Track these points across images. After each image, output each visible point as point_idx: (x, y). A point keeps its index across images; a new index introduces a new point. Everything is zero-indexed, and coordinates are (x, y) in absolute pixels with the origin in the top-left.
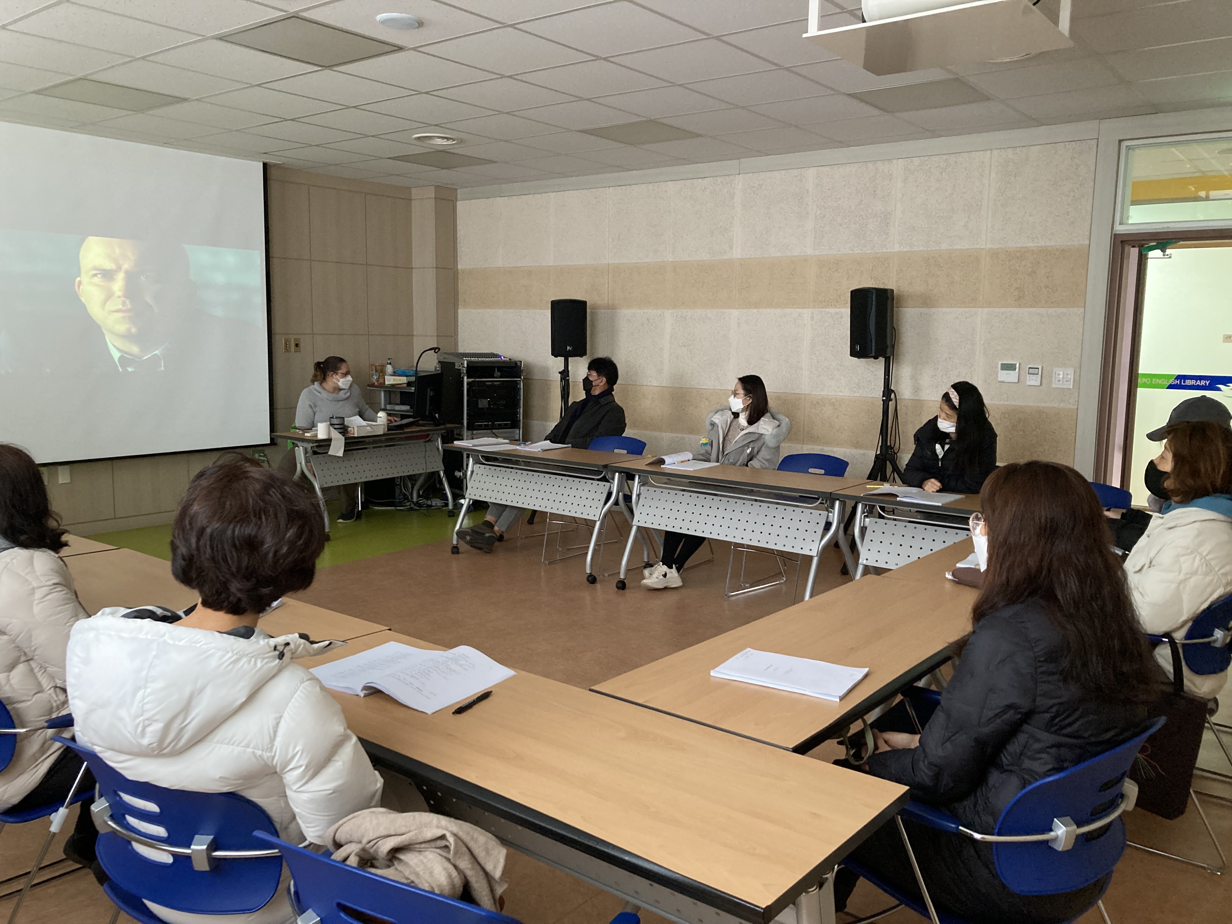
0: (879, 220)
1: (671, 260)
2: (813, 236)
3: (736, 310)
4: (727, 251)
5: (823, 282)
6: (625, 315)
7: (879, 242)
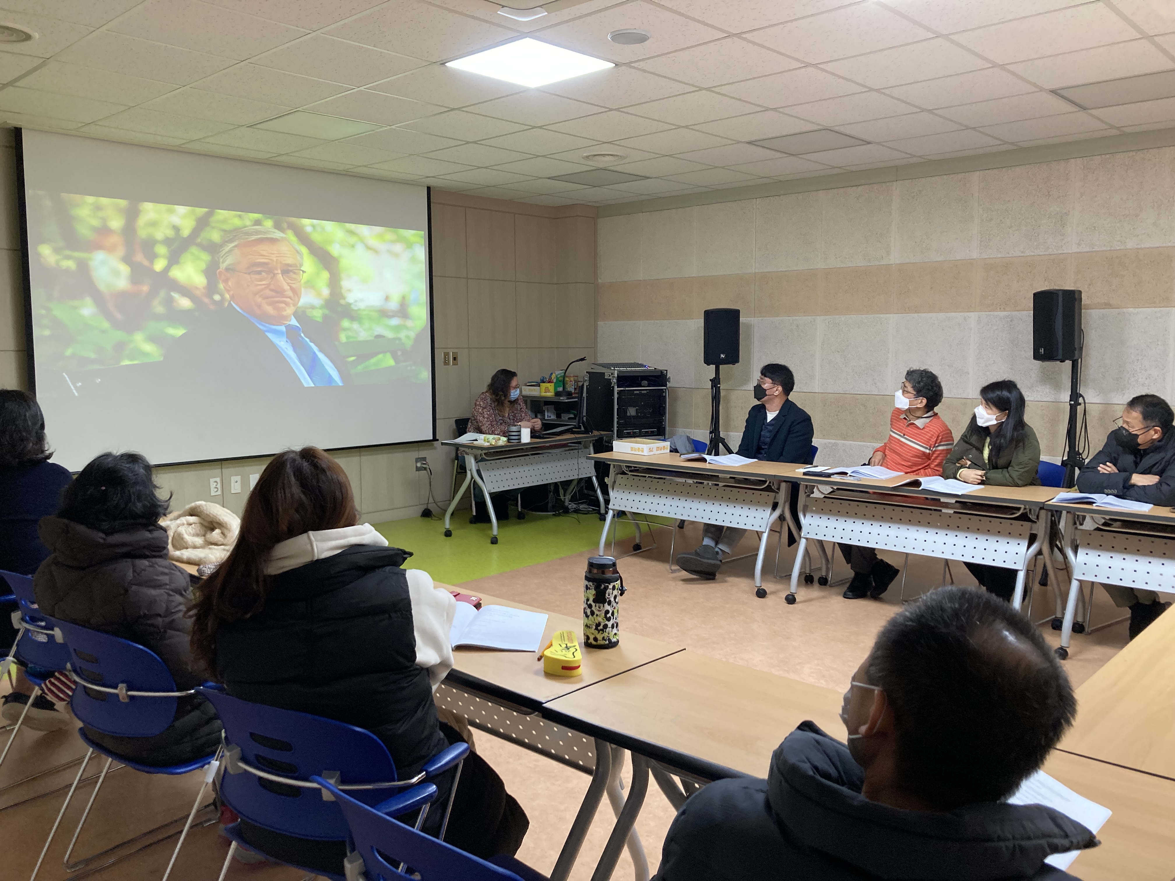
0: (1054, 221)
1: (823, 267)
2: (979, 239)
3: (894, 315)
4: (884, 256)
5: (991, 285)
6: (772, 322)
7: (1053, 243)
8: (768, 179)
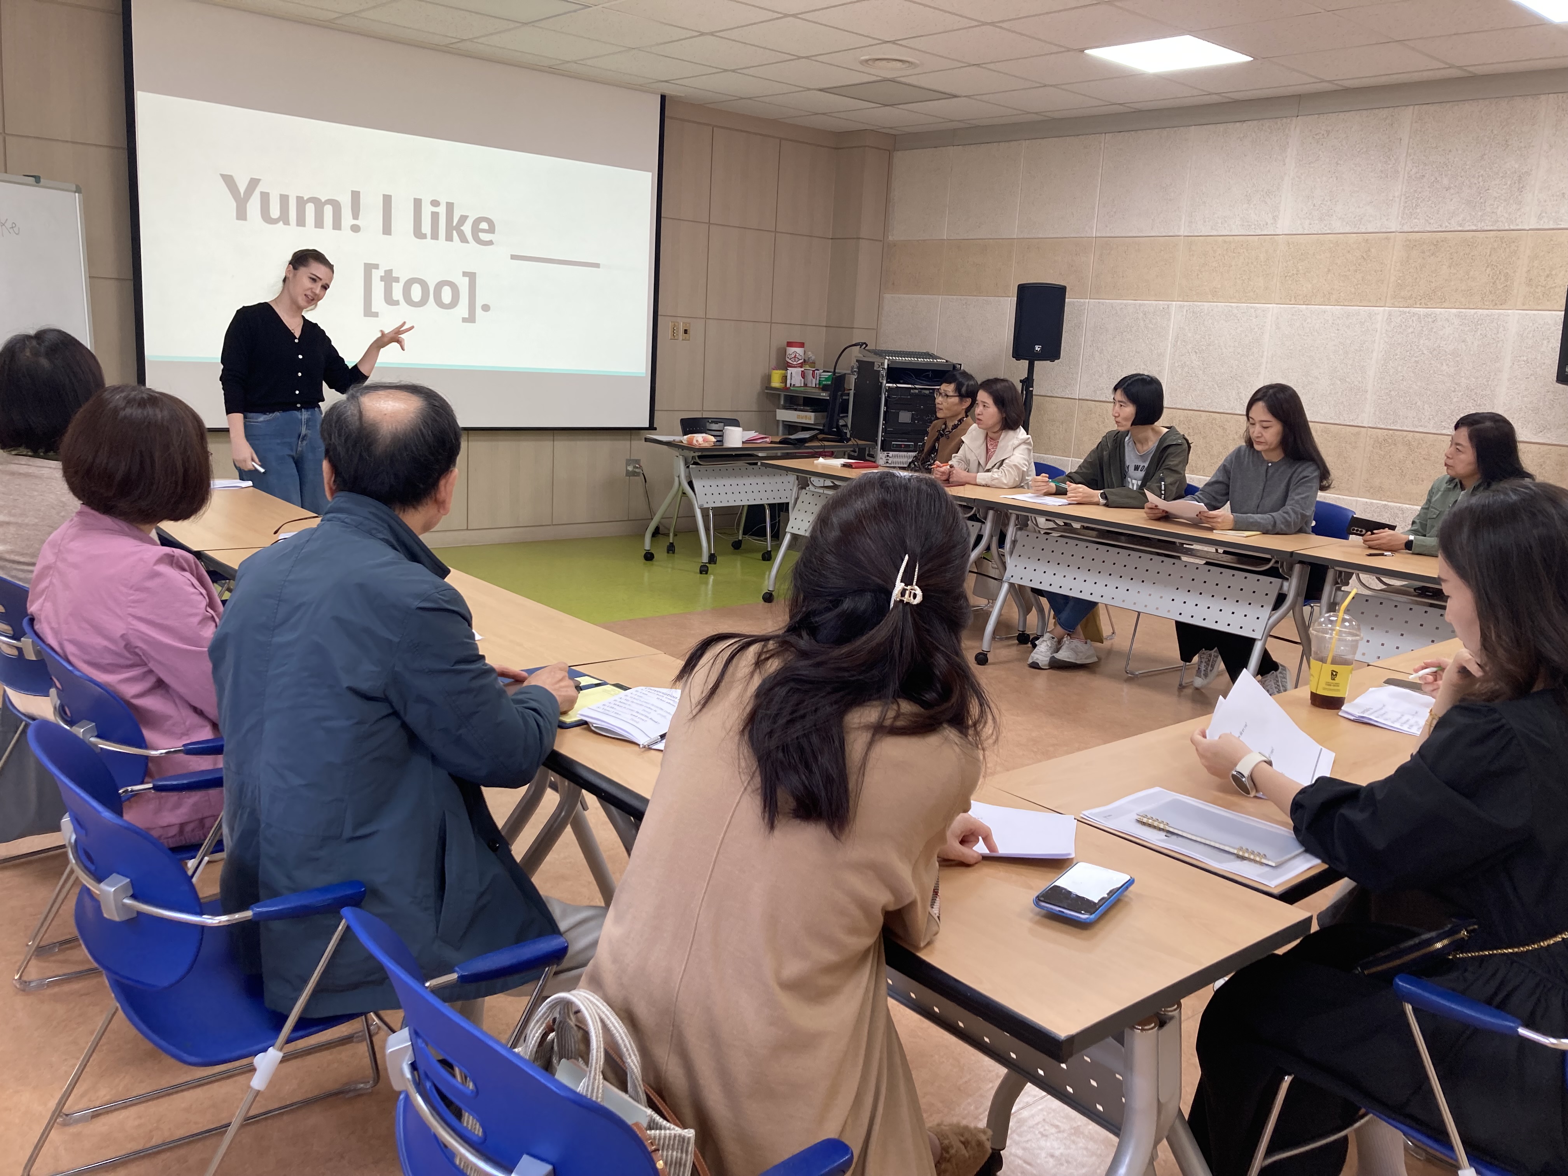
1: (1186, 234)
2: (1402, 204)
3: (1275, 305)
4: (1269, 223)
5: (1411, 270)
6: (1112, 307)
7: (1505, 215)
8: (1121, 107)
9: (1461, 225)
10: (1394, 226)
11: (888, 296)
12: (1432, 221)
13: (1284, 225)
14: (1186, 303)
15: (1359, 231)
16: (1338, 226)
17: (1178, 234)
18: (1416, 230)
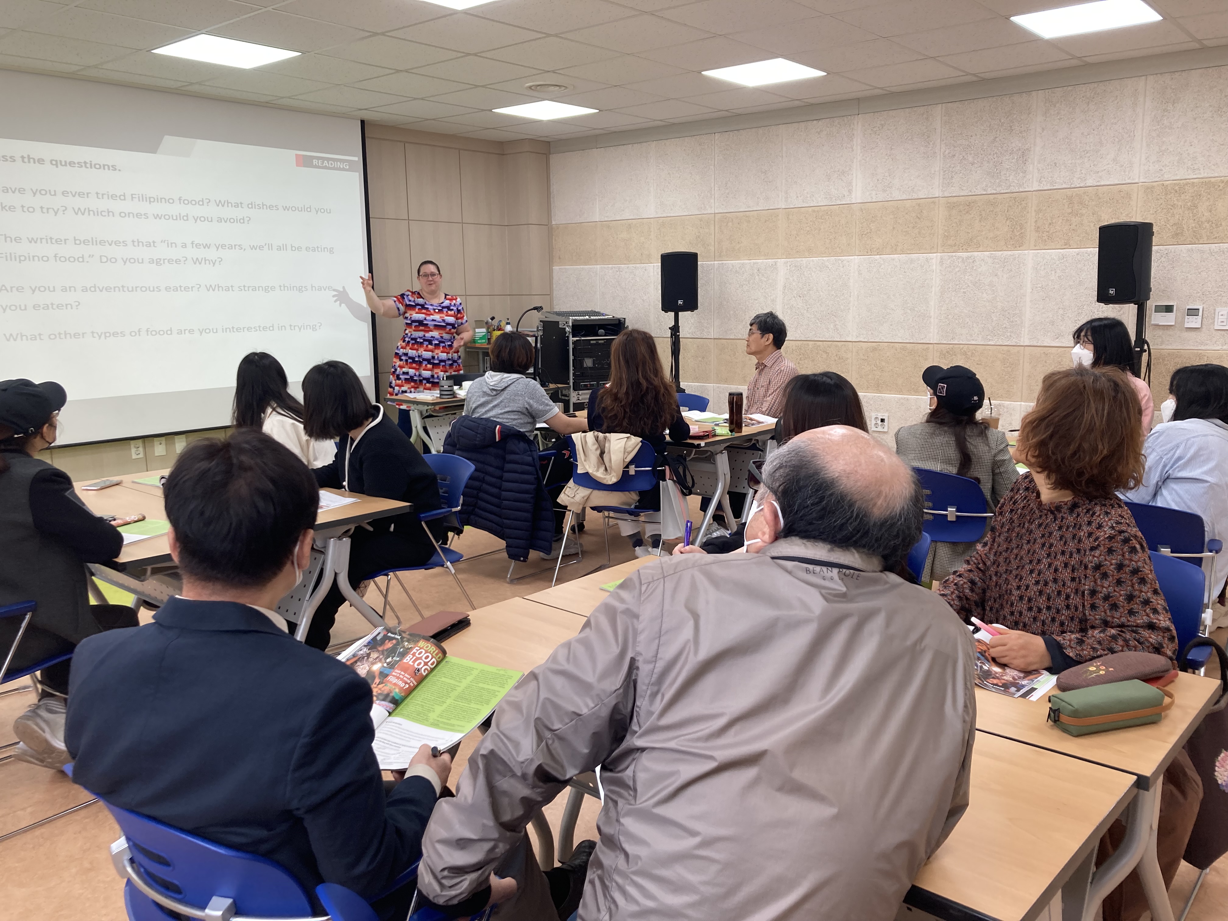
1: (784, 207)
2: (941, 177)
3: (856, 257)
4: (846, 195)
5: (954, 225)
6: (733, 266)
7: (1015, 181)
8: (727, 113)
9: (985, 190)
10: (937, 193)
11: (556, 268)
12: (964, 188)
13: (858, 196)
14: (788, 260)
15: (912, 198)
16: (897, 195)
17: (778, 207)
18: (954, 195)
